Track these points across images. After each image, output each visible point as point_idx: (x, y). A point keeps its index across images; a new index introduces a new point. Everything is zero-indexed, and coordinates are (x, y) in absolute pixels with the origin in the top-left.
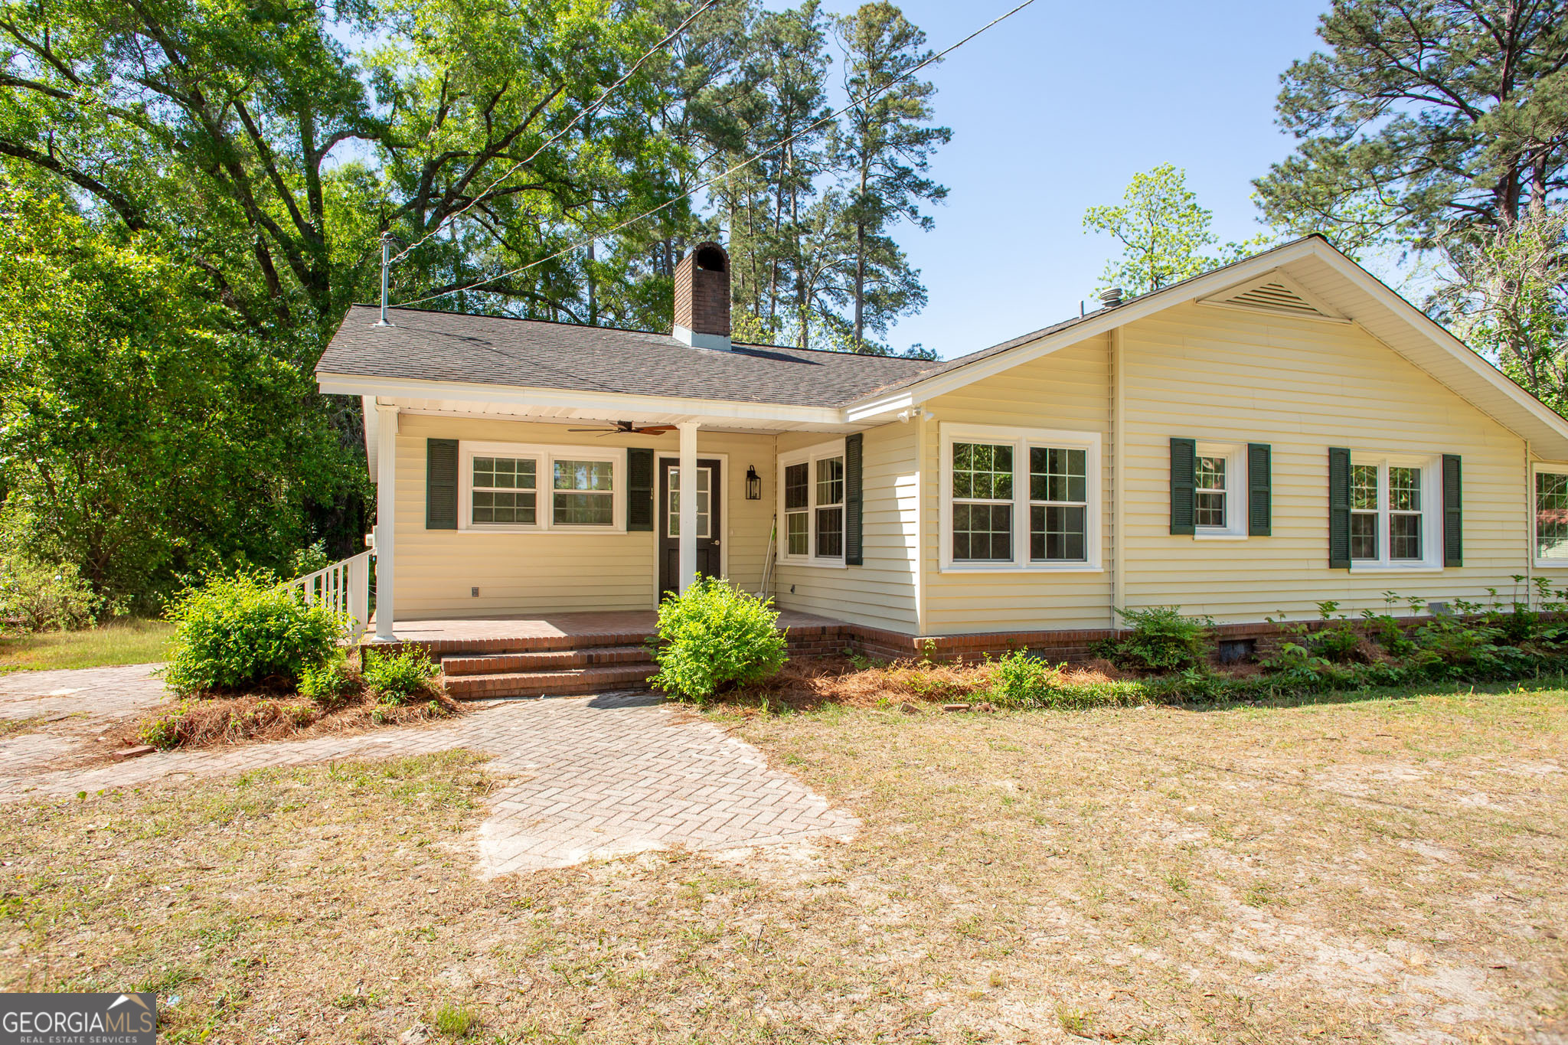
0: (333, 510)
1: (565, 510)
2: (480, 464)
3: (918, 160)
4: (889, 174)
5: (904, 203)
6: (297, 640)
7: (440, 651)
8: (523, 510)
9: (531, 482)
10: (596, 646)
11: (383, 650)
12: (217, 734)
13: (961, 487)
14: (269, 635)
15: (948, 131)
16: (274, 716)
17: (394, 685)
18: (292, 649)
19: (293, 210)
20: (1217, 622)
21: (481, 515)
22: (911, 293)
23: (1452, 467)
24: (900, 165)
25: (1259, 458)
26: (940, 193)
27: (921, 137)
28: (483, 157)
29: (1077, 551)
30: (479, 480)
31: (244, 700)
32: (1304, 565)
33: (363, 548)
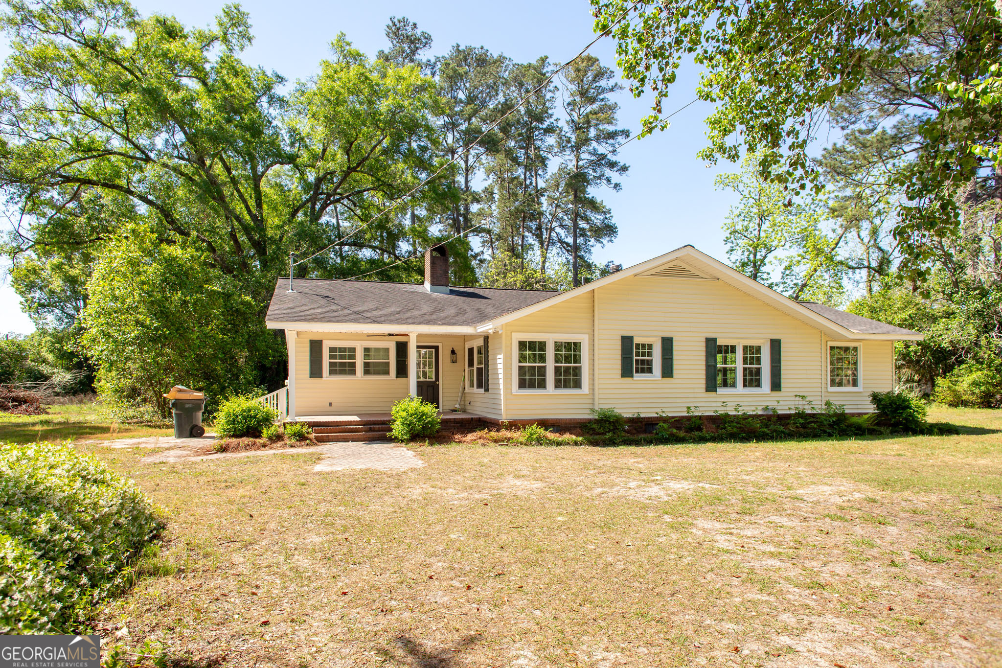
0: (271, 368)
1: (368, 369)
2: (332, 350)
3: (611, 149)
4: (593, 158)
5: (603, 175)
6: (261, 418)
7: (312, 425)
8: (350, 369)
9: (353, 357)
10: (375, 424)
11: (291, 424)
12: (237, 448)
13: (522, 358)
14: (251, 417)
15: (628, 131)
16: (255, 443)
17: (294, 435)
18: (259, 422)
19: (247, 207)
20: (642, 416)
21: (332, 372)
22: (607, 230)
23: (776, 345)
24: (599, 152)
25: (667, 344)
26: (624, 169)
27: (612, 135)
28: (346, 174)
29: (577, 385)
30: (331, 357)
31: (244, 438)
32: (692, 391)
33: (284, 386)
